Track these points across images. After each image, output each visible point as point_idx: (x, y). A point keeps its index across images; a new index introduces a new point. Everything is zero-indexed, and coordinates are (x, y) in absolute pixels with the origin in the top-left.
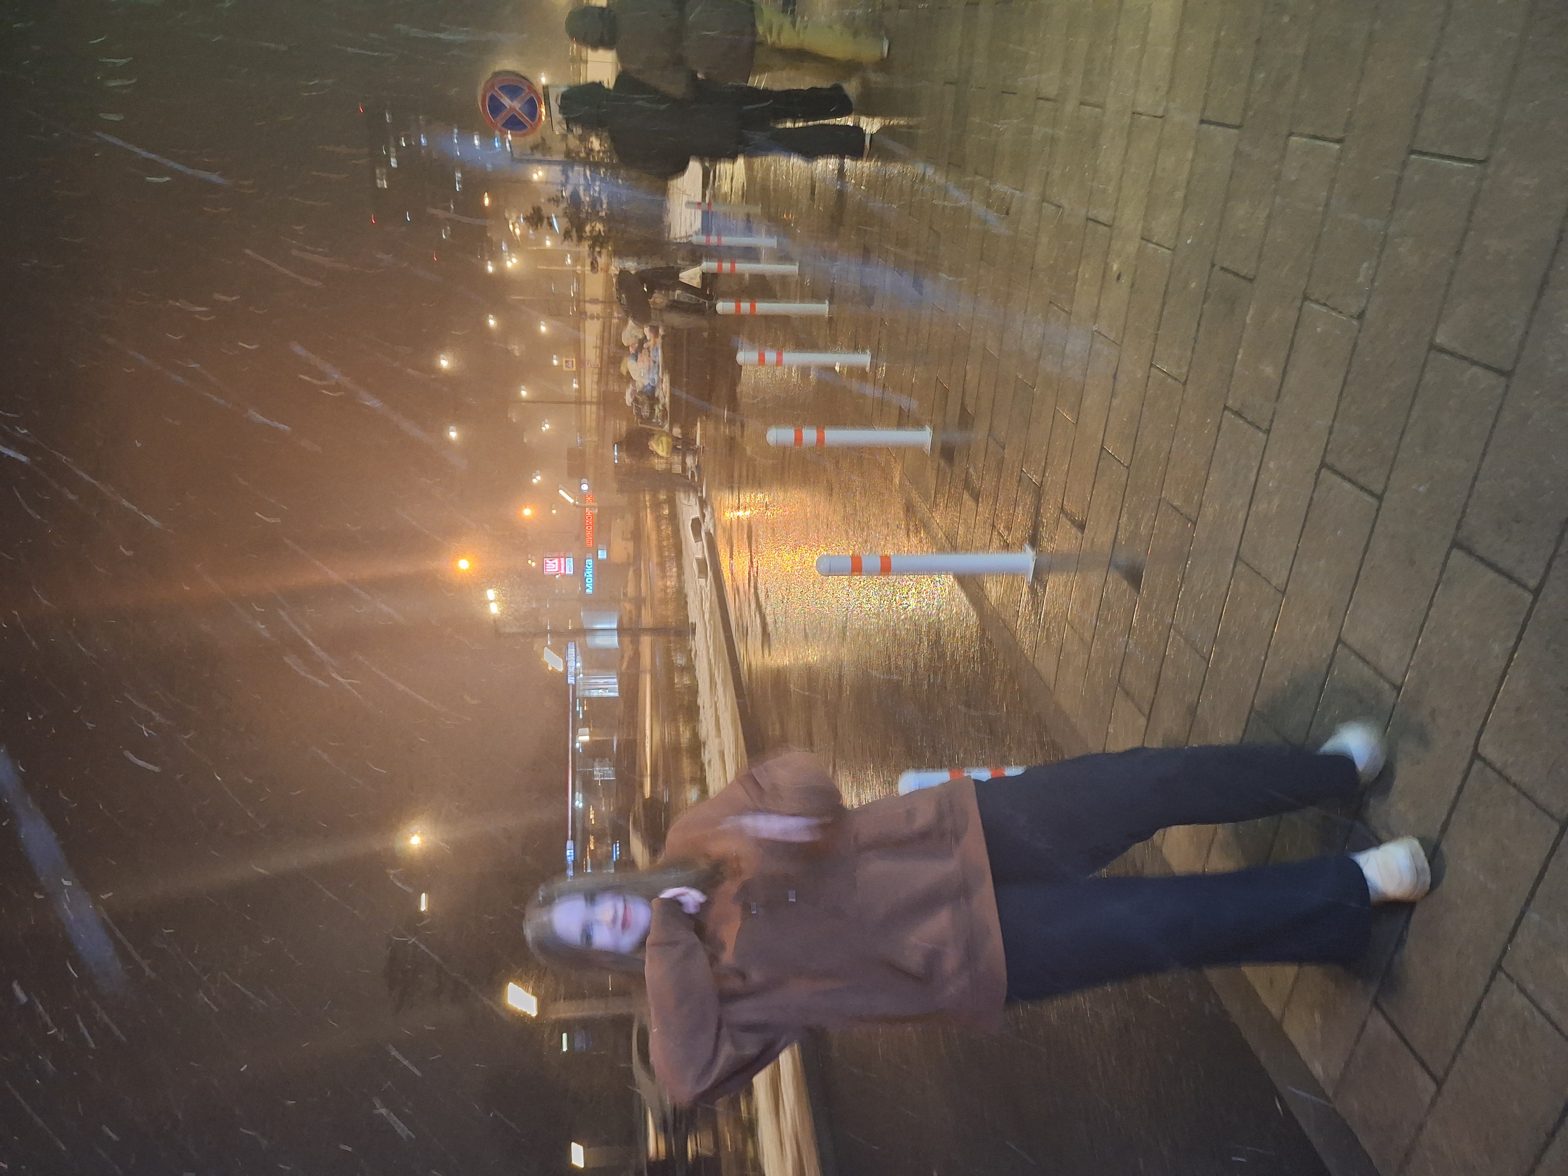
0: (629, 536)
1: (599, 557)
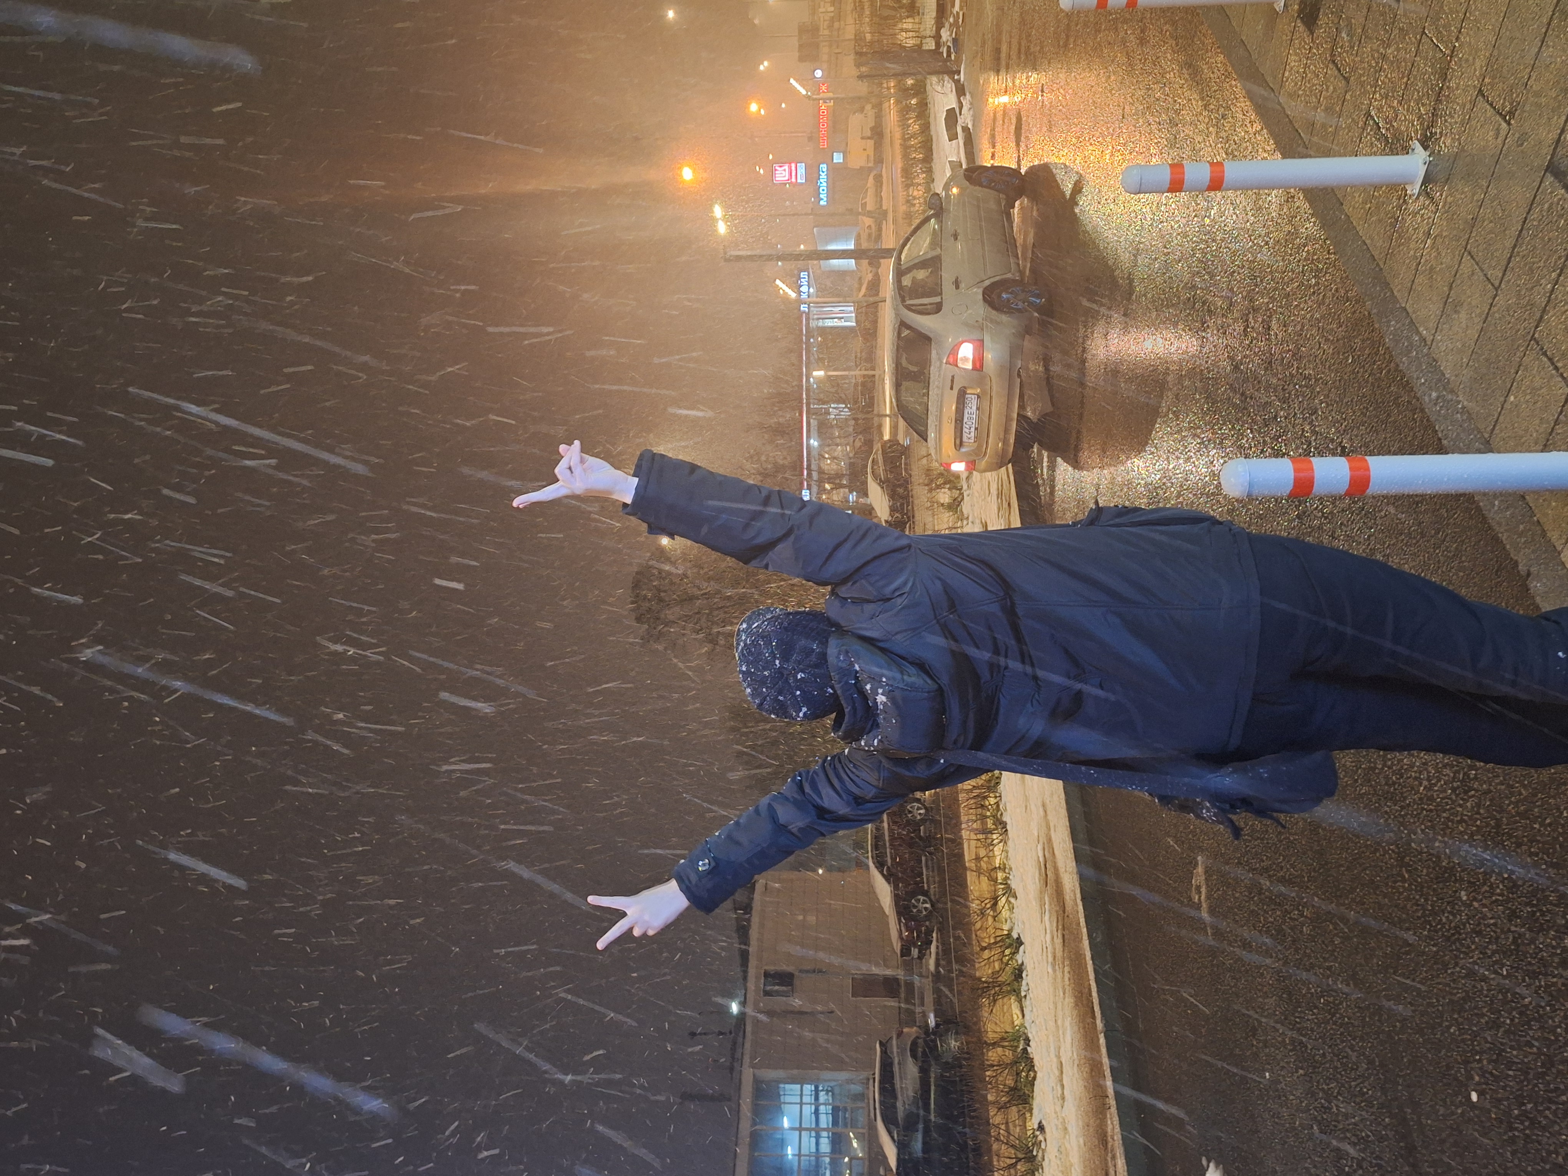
0: (869, 134)
1: (835, 161)
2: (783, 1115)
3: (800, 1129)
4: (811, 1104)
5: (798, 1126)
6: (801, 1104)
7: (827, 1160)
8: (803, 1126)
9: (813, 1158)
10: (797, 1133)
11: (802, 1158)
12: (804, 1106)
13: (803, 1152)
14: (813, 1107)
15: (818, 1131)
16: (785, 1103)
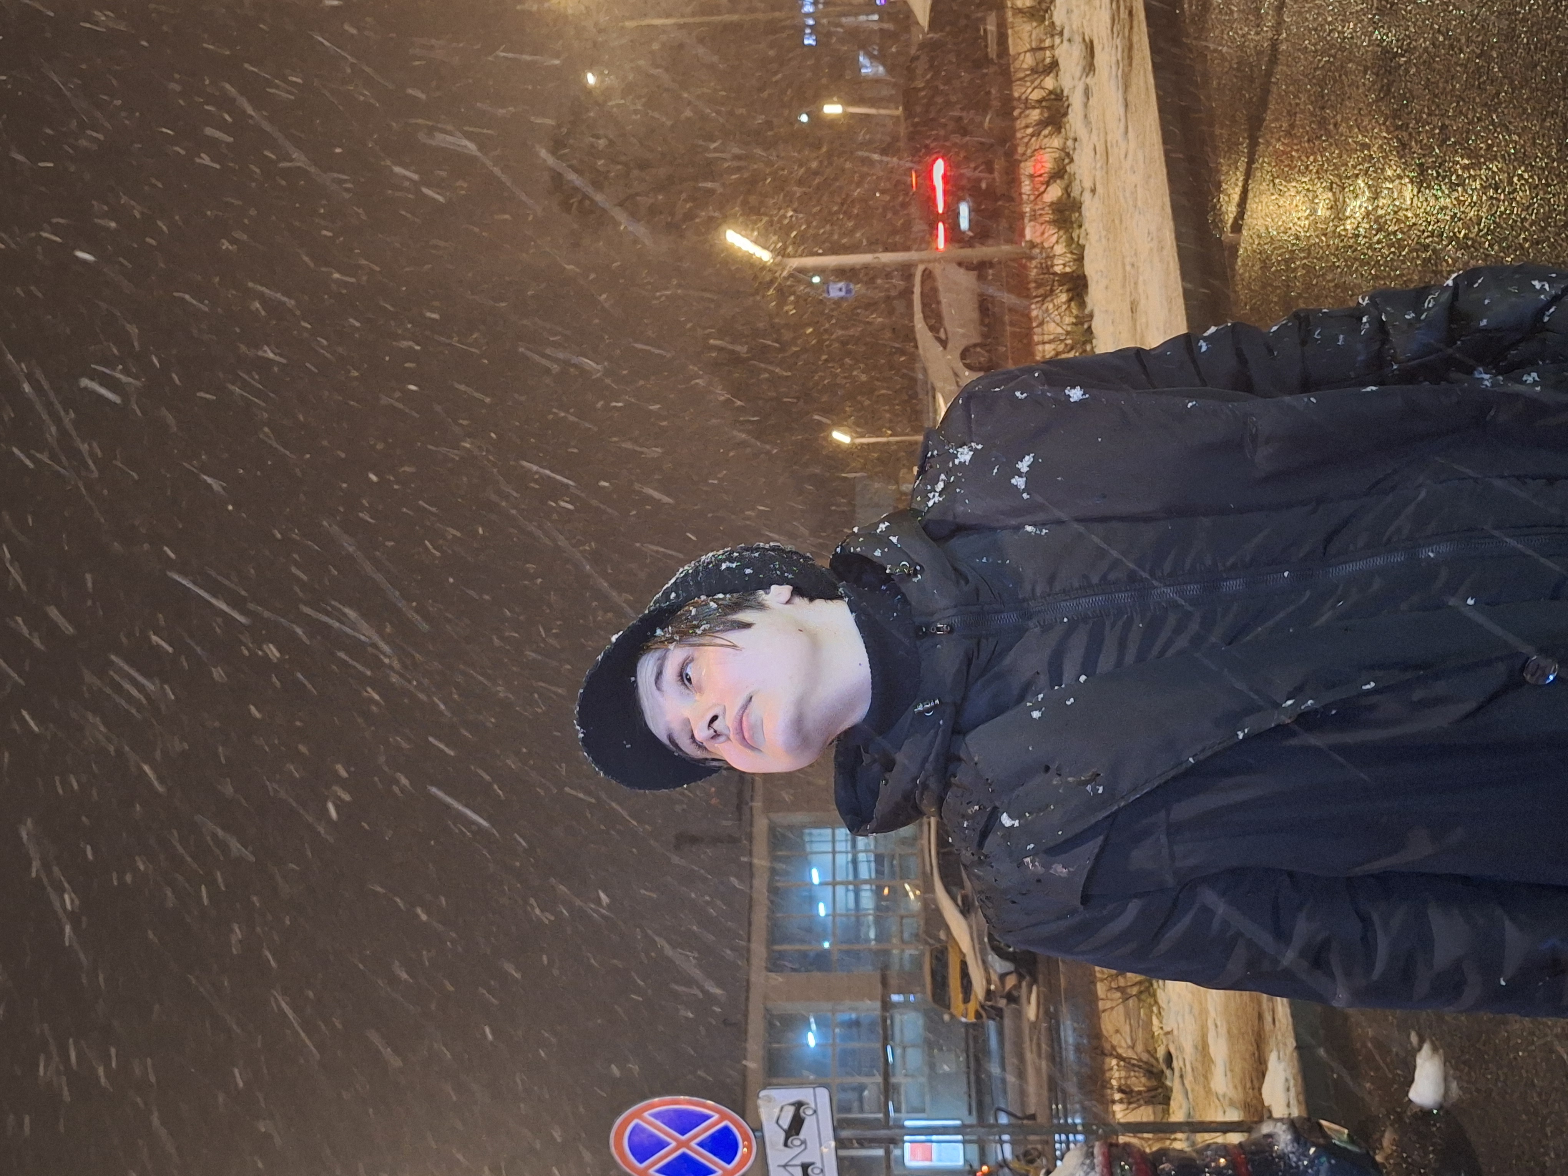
2: (810, 866)
3: (834, 884)
4: (847, 852)
5: (829, 879)
6: (834, 852)
7: (871, 918)
8: (838, 879)
9: (853, 919)
10: (830, 888)
11: (838, 919)
12: (838, 856)
13: (838, 911)
14: (850, 856)
15: (856, 884)
16: (812, 853)
